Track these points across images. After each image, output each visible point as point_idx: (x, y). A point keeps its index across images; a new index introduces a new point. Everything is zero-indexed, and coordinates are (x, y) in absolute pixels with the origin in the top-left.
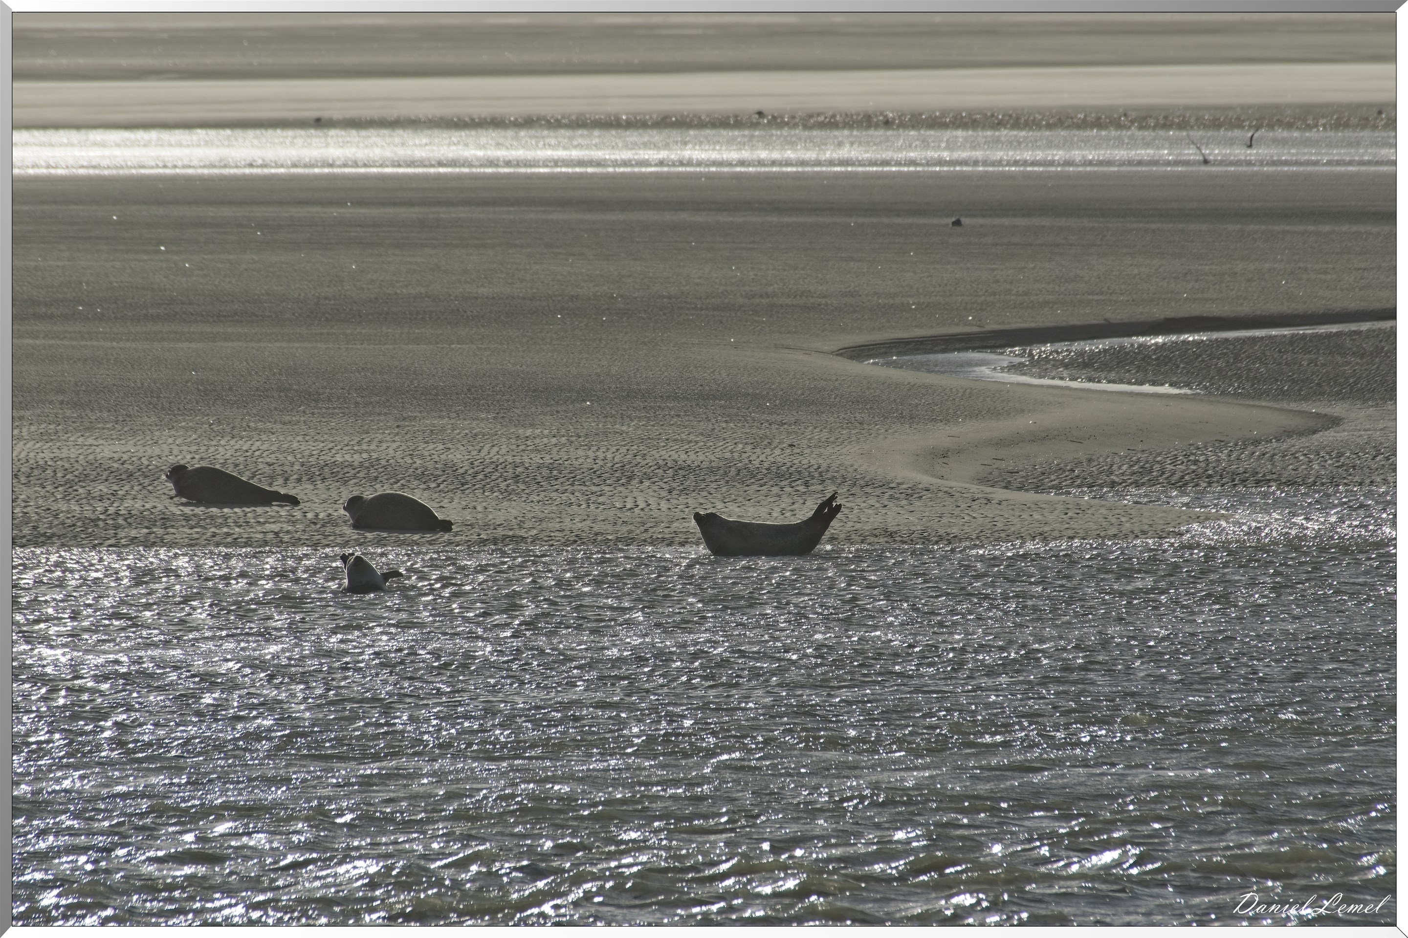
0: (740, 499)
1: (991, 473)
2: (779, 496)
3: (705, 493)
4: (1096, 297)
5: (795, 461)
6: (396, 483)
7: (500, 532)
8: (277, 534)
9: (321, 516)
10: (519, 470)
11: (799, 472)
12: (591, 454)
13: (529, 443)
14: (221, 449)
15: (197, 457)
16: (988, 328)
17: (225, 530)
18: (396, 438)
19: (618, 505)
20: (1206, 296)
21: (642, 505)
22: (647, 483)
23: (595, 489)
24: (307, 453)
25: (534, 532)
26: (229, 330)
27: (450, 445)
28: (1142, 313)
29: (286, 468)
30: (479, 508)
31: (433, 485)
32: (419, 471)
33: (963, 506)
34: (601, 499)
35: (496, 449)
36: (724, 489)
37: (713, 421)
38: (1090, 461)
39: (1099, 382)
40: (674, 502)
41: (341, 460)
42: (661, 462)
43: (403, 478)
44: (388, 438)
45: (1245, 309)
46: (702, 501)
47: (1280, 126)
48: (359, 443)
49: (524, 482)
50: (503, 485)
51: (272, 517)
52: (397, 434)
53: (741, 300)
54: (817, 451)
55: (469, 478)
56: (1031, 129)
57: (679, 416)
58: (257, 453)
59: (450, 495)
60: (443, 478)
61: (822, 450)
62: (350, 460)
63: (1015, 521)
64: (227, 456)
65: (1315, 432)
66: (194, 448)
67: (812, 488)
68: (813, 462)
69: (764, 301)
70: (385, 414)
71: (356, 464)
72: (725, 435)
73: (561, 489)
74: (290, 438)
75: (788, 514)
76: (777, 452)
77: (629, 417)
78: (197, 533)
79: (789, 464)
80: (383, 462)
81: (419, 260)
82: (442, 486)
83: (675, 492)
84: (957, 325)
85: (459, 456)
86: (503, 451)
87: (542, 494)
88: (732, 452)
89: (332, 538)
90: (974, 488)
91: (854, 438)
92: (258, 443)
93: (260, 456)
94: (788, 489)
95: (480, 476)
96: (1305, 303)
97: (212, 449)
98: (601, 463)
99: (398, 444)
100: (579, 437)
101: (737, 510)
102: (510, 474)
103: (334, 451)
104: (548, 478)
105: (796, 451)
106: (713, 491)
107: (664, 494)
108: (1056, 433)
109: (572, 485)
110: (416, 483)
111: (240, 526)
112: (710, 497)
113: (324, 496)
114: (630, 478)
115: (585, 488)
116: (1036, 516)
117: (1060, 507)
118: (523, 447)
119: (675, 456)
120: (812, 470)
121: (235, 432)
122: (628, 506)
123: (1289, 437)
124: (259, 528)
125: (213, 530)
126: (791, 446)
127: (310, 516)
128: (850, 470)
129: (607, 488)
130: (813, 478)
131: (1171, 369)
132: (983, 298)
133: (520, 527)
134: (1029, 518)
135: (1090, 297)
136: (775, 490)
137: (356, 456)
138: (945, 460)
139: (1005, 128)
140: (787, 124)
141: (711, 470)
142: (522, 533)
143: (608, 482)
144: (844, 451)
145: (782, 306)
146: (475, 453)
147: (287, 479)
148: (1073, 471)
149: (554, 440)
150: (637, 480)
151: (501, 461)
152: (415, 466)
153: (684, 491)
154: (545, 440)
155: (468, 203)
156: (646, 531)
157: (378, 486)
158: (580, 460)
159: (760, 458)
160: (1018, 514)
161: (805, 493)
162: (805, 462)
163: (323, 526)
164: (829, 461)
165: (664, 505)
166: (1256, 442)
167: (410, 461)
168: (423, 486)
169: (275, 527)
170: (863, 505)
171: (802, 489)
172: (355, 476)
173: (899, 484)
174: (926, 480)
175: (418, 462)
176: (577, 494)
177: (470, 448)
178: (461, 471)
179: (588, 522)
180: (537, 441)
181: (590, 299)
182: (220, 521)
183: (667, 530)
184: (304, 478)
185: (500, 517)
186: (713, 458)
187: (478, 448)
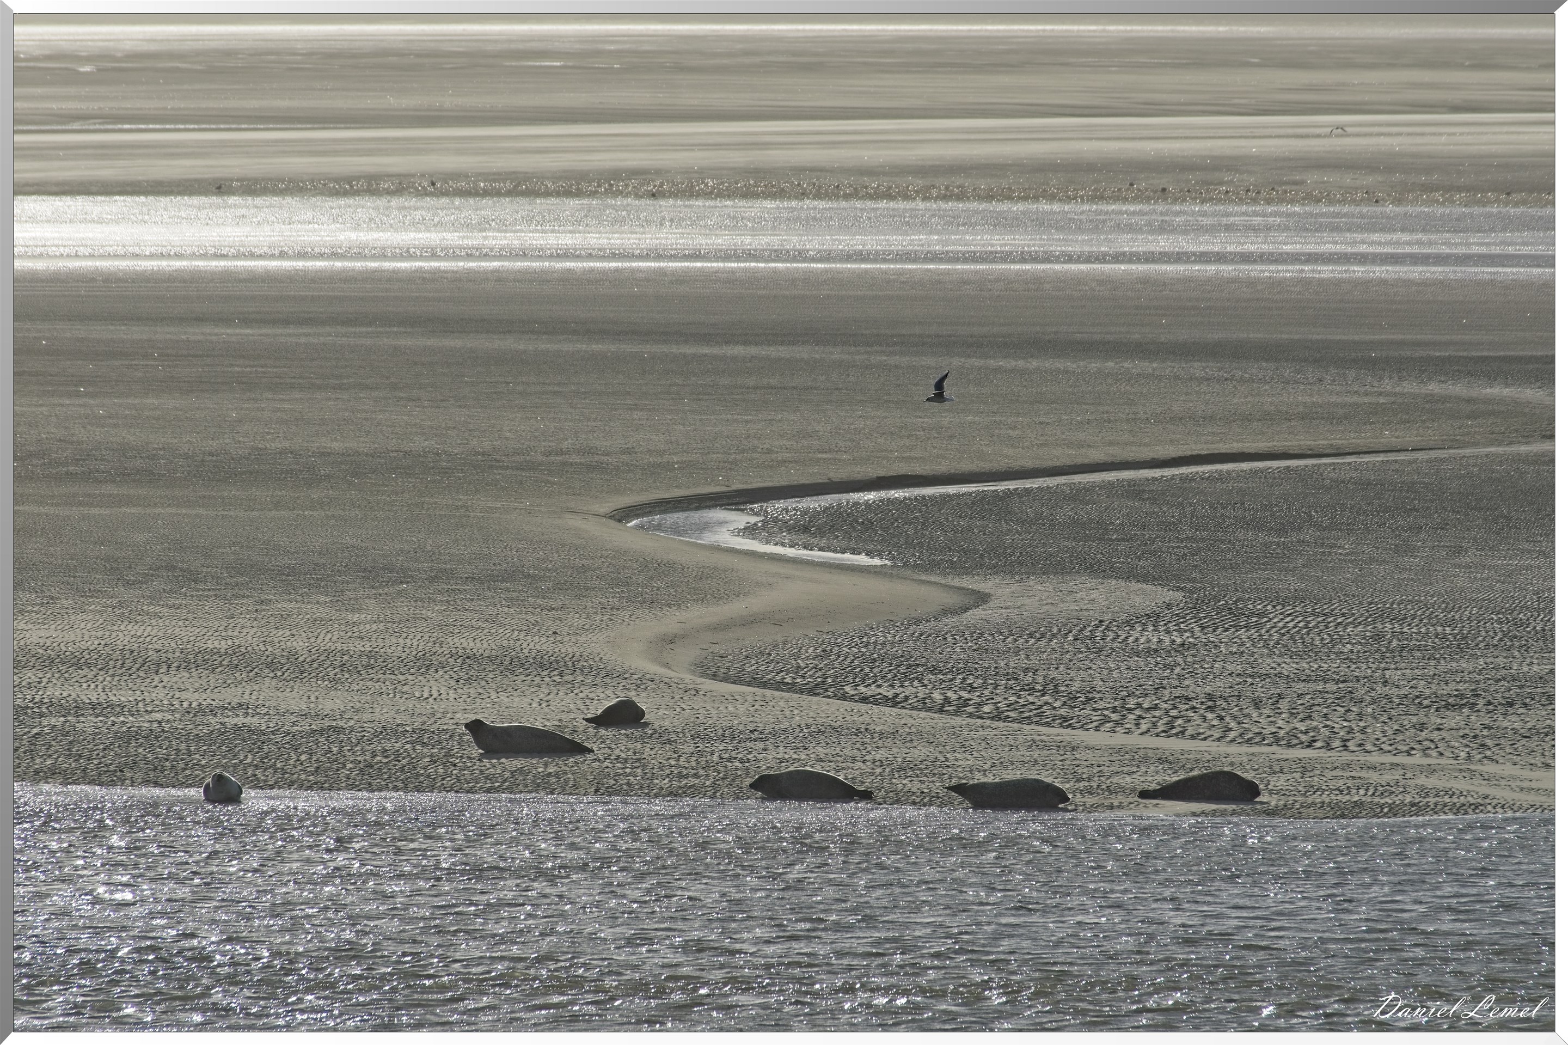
0: (510, 689)
1: (706, 658)
2: (539, 686)
3: (483, 683)
4: (824, 456)
5: (557, 650)
6: (251, 671)
7: (327, 723)
8: (160, 723)
9: (194, 705)
10: (346, 658)
11: (557, 662)
12: (401, 641)
13: (355, 629)
14: (121, 635)
15: (103, 642)
16: (734, 487)
17: (122, 719)
18: (255, 624)
19: (417, 695)
20: (912, 454)
21: (435, 694)
22: (441, 672)
23: (402, 678)
24: (185, 639)
25: (352, 723)
26: (132, 492)
27: (294, 632)
28: (859, 472)
29: (170, 655)
30: (313, 699)
31: (279, 674)
32: (269, 660)
33: (677, 697)
34: (406, 688)
35: (329, 636)
36: (499, 679)
37: (499, 605)
38: (785, 643)
39: (811, 550)
40: (460, 691)
41: (211, 647)
42: (454, 651)
43: (257, 666)
44: (248, 624)
45: (942, 468)
46: (480, 690)
47: (1044, 197)
48: (226, 629)
49: (349, 671)
50: (332, 674)
51: (157, 706)
52: (255, 619)
53: (540, 458)
54: (574, 639)
55: (306, 666)
56: (830, 199)
57: (472, 600)
58: (148, 639)
59: (291, 683)
60: (287, 666)
61: (578, 638)
62: (218, 646)
63: (714, 712)
64: (125, 642)
65: (966, 610)
66: (100, 634)
67: (565, 678)
68: (570, 650)
69: (559, 458)
70: (248, 597)
71: (223, 651)
72: (506, 622)
73: (376, 677)
74: (174, 623)
75: (544, 705)
76: (544, 639)
77: (434, 601)
78: (101, 721)
79: (551, 653)
80: (243, 649)
81: (286, 406)
82: (286, 674)
83: (462, 682)
84: (709, 485)
85: (301, 644)
86: (335, 638)
87: (362, 683)
88: (508, 639)
89: (200, 728)
90: (688, 677)
91: (604, 625)
92: (149, 628)
93: (150, 643)
94: (547, 679)
95: (315, 665)
96: (991, 461)
97: (114, 634)
98: (408, 651)
99: (255, 629)
100: (394, 623)
101: (507, 700)
102: (337, 663)
103: (206, 637)
104: (367, 667)
105: (559, 638)
106: (490, 681)
107: (453, 683)
108: (762, 617)
109: (384, 674)
110: (267, 671)
111: (132, 715)
112: (487, 686)
113: (197, 685)
114: (428, 667)
115: (393, 677)
116: (731, 709)
117: (750, 698)
118: (349, 634)
119: (465, 645)
120: (567, 659)
121: (132, 616)
122: (425, 696)
123: (946, 615)
124: (147, 717)
125: (112, 718)
126: (555, 633)
127: (185, 704)
128: (597, 659)
129: (410, 677)
130: (567, 668)
131: (870, 536)
132: (733, 456)
133: (342, 719)
134: (725, 711)
135: (820, 456)
136: (537, 680)
137: (223, 643)
138: (672, 646)
139: (808, 198)
140: (621, 193)
141: (491, 659)
142: (341, 723)
143: (412, 671)
144: (595, 639)
145: (571, 464)
146: (313, 640)
147: (169, 667)
148: (770, 654)
149: (374, 626)
150: (433, 670)
151: (333, 648)
152: (267, 653)
153: (468, 681)
154: (368, 626)
155: (334, 320)
156: (435, 722)
157: (237, 674)
158: (393, 648)
159: (532, 644)
160: (717, 706)
161: (559, 683)
162: (563, 650)
163: (195, 715)
164: (582, 650)
165: (452, 694)
166: (918, 621)
167: (263, 649)
168: (271, 675)
169: (158, 716)
170: (602, 695)
171: (557, 679)
172: (221, 665)
173: (632, 674)
174: (654, 669)
175: (270, 649)
176: (387, 683)
177: (311, 635)
178: (301, 659)
179: (392, 713)
180: (361, 627)
181: (420, 455)
182: (118, 709)
183: (451, 721)
184: (183, 666)
185: (327, 706)
186: (494, 647)
187: (316, 634)
